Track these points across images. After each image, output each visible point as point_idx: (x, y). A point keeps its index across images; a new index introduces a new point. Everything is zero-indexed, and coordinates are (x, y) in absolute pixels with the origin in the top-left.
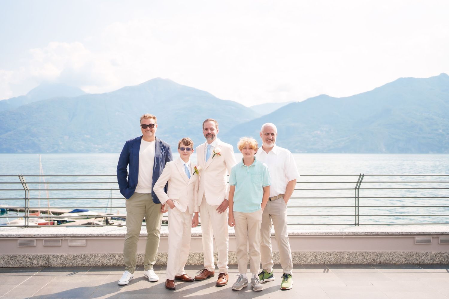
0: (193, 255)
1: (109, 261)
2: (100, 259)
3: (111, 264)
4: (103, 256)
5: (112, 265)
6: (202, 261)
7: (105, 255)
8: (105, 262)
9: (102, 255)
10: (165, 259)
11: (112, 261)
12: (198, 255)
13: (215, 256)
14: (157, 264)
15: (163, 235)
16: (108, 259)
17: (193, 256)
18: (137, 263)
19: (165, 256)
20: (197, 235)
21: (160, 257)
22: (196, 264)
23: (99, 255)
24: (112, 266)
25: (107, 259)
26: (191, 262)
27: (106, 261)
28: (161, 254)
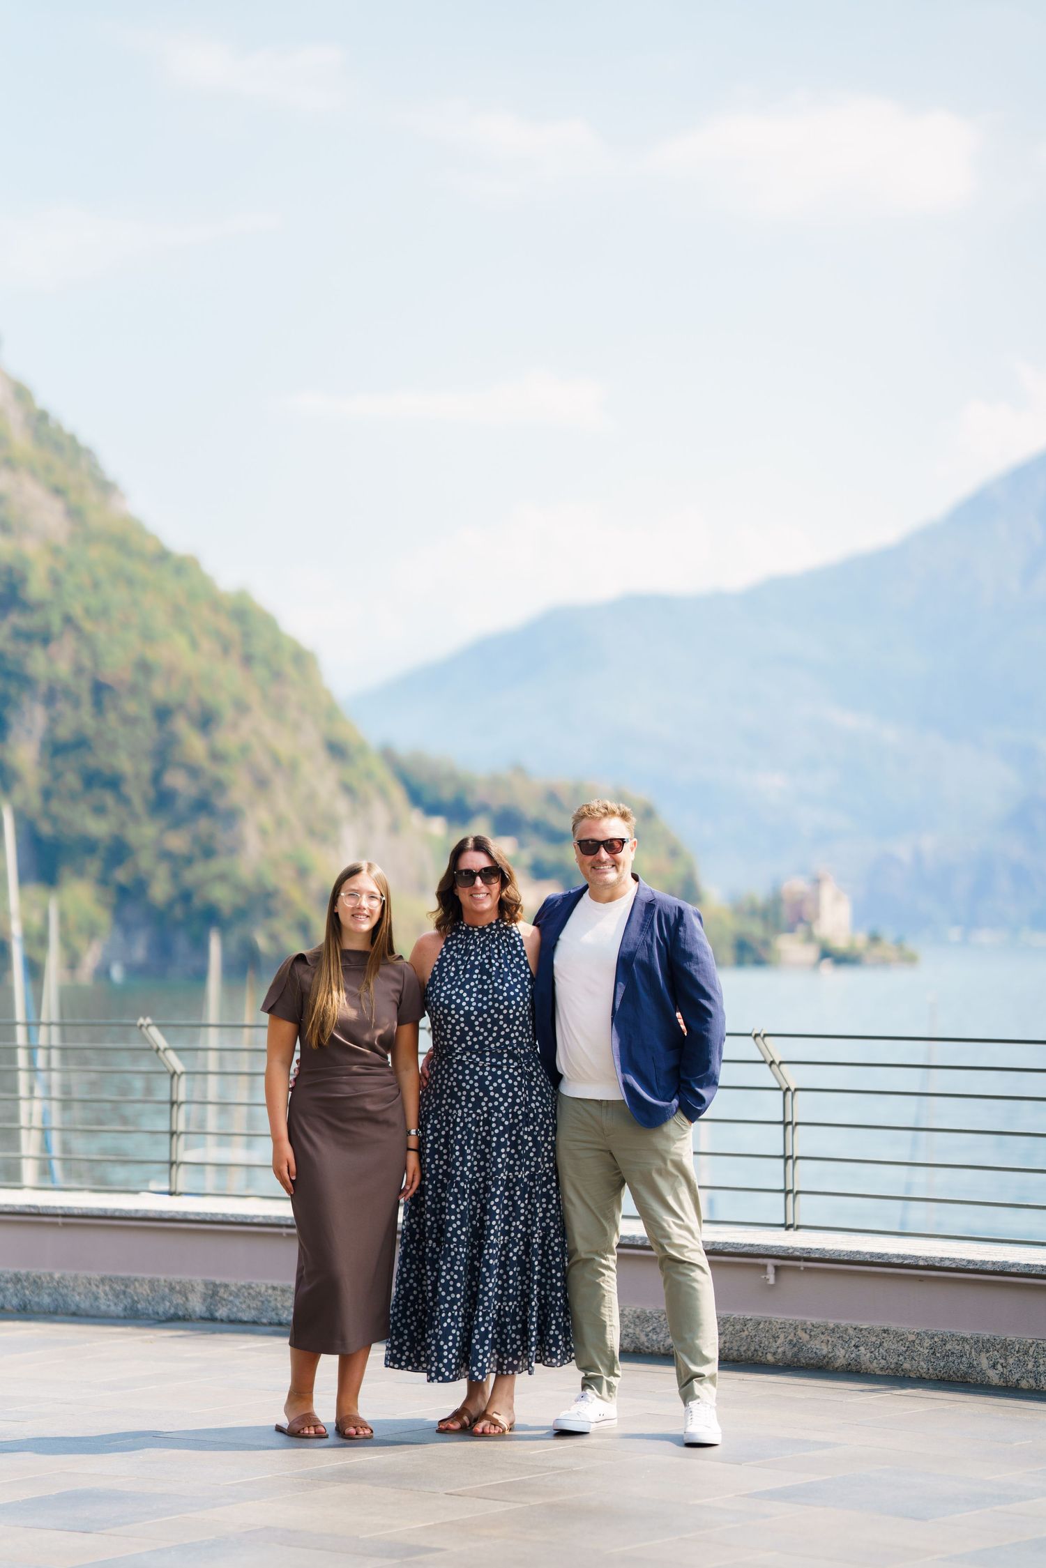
0: (912, 1338)
1: (654, 1337)
2: (630, 1328)
3: (659, 1348)
4: (638, 1317)
5: (662, 1351)
6: (942, 1364)
7: (643, 1312)
8: (643, 1338)
9: (635, 1312)
10: (824, 1347)
11: (662, 1335)
12: (927, 1343)
13: (988, 1351)
14: (799, 1361)
15: (813, 1256)
16: (651, 1328)
17: (914, 1342)
18: (735, 1353)
19: (823, 1333)
20: (921, 1263)
21: (805, 1337)
22: (924, 1375)
23: (625, 1312)
24: (664, 1355)
25: (649, 1329)
26: (907, 1366)
27: (647, 1335)
28: (810, 1327)
